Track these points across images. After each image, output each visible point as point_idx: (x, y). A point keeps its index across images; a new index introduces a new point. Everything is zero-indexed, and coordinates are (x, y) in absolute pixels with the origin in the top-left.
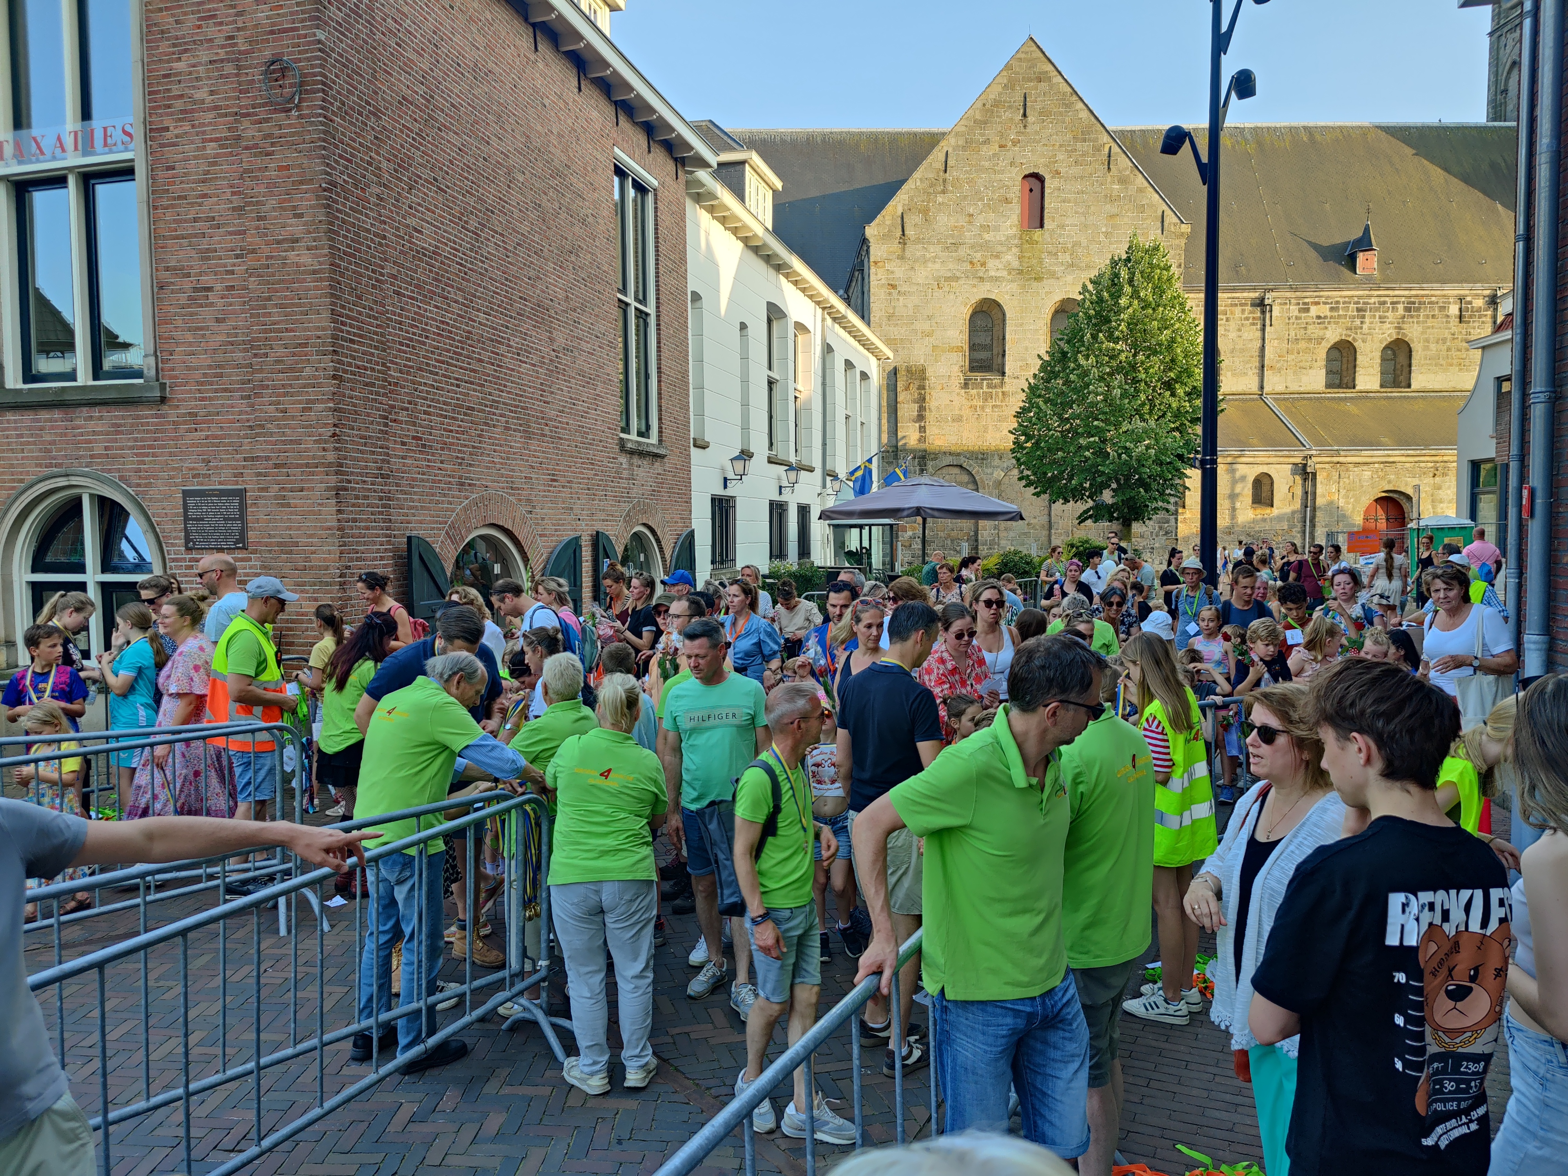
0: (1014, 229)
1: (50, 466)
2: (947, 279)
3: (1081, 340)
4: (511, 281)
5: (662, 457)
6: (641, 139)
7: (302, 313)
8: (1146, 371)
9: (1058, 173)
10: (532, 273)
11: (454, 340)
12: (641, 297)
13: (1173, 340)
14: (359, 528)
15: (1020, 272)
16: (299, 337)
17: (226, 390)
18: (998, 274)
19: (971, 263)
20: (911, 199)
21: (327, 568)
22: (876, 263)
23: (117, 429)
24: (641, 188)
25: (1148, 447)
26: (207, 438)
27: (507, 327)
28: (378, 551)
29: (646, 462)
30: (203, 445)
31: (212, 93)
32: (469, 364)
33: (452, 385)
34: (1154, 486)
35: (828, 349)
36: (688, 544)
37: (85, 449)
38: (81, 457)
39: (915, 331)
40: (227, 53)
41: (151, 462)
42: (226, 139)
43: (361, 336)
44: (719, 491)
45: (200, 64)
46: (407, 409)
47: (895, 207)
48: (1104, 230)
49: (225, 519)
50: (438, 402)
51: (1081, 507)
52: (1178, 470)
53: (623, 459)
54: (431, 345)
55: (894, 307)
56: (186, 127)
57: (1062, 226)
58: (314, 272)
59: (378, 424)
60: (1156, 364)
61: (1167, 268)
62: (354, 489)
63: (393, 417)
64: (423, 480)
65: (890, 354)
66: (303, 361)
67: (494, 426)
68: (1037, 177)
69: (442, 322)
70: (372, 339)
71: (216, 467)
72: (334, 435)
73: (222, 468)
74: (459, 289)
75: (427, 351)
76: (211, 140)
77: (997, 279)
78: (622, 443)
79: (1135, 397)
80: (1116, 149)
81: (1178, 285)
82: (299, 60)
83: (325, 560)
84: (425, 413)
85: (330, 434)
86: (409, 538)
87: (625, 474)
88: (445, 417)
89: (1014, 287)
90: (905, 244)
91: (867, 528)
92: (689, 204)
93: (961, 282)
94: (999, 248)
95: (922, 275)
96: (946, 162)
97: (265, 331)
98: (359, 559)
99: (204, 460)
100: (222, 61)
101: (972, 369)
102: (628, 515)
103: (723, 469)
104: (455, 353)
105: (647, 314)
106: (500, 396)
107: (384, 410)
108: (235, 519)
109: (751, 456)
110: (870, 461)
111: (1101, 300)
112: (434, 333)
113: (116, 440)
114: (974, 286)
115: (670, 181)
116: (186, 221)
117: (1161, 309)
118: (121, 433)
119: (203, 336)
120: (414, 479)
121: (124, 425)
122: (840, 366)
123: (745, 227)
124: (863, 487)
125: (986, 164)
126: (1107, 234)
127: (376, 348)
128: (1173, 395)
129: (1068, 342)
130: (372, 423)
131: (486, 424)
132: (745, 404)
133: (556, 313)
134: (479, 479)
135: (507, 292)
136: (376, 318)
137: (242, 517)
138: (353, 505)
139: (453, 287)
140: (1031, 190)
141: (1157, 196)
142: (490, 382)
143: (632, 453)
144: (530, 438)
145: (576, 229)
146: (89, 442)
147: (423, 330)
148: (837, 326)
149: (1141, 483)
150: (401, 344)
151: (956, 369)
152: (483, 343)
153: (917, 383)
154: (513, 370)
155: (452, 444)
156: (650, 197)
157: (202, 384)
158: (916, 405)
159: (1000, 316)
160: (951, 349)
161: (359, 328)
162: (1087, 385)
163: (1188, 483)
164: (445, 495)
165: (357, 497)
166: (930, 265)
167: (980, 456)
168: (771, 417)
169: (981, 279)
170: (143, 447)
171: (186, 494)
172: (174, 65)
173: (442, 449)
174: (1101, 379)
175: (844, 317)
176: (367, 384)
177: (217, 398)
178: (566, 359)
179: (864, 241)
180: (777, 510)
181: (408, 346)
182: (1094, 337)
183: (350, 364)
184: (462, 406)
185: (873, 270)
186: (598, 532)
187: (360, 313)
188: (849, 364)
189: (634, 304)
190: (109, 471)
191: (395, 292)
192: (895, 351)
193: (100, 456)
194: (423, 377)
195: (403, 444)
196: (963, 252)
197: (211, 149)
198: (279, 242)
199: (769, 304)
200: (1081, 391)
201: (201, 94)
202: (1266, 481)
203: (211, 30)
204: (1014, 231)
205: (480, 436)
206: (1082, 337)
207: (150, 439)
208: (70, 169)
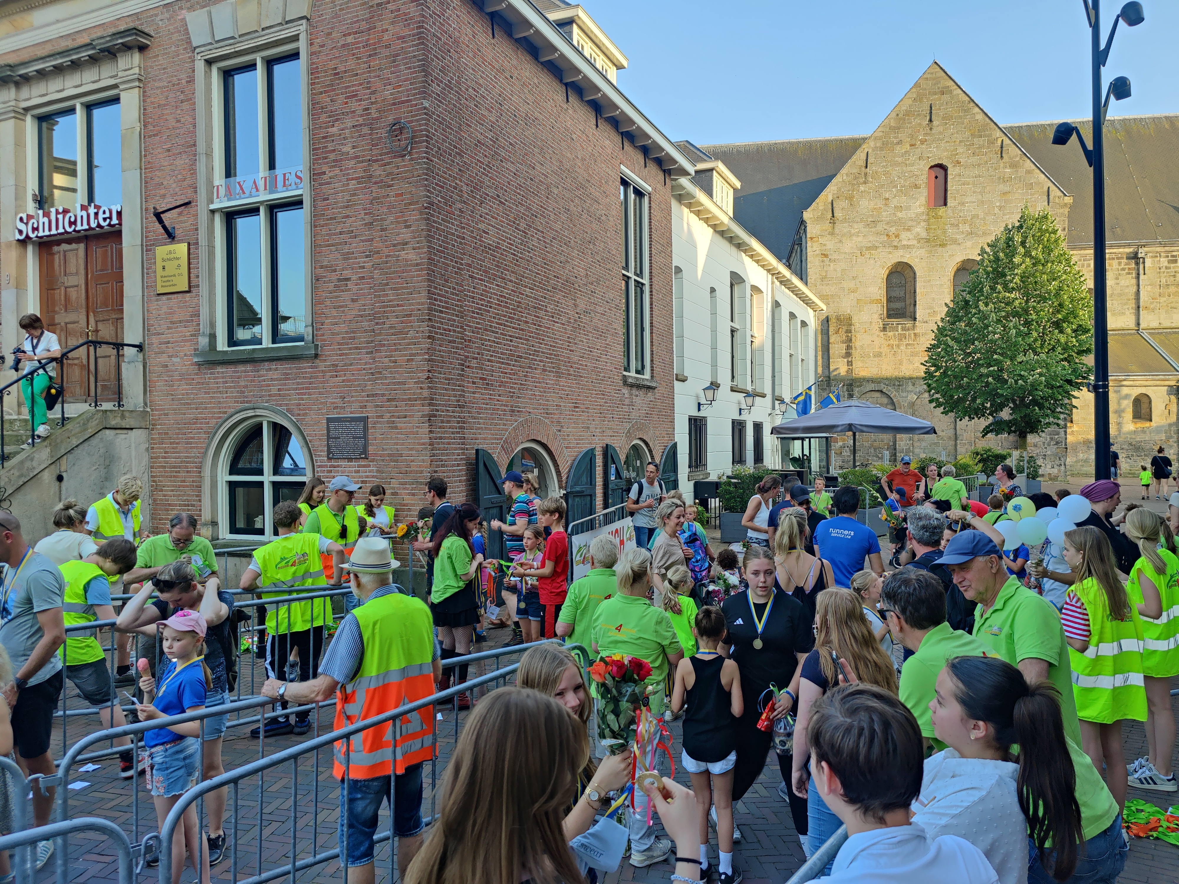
0: (923, 208)
1: (244, 402)
2: (868, 248)
3: (981, 290)
4: (548, 265)
5: (654, 388)
6: (639, 158)
7: (408, 294)
8: (1037, 313)
9: (958, 162)
10: (563, 259)
11: (508, 308)
12: (638, 272)
13: (1060, 289)
14: (444, 443)
15: (928, 241)
16: (406, 310)
17: (356, 348)
18: (910, 243)
19: (887, 235)
20: (839, 189)
21: (421, 472)
22: (811, 238)
23: (286, 377)
24: (639, 193)
25: (1041, 375)
26: (343, 381)
27: (545, 298)
28: (456, 460)
29: (641, 393)
30: (340, 387)
31: (354, 147)
32: (519, 325)
33: (507, 340)
34: (1047, 404)
35: (777, 305)
36: (672, 453)
37: (266, 391)
38: (263, 396)
39: (843, 289)
40: (364, 120)
41: (307, 399)
42: (362, 177)
43: (447, 308)
44: (695, 413)
45: (346, 128)
46: (476, 358)
47: (827, 196)
48: (998, 204)
49: (354, 438)
50: (498, 352)
51: (984, 422)
52: (1067, 392)
53: (625, 391)
54: (493, 312)
55: (826, 271)
56: (337, 171)
57: (963, 204)
58: (417, 265)
59: (458, 369)
60: (1047, 309)
61: (1055, 232)
62: (440, 416)
63: (467, 364)
64: (486, 409)
65: (824, 307)
66: (407, 327)
67: (535, 369)
68: (942, 167)
69: (501, 296)
70: (454, 310)
71: (349, 402)
72: (428, 378)
73: (353, 402)
74: (513, 272)
75: (491, 317)
76: (352, 179)
77: (908, 247)
78: (625, 379)
79: (1028, 334)
80: (1007, 141)
81: (1063, 245)
82: (412, 122)
83: (420, 466)
84: (489, 361)
85: (425, 377)
86: (477, 450)
87: (627, 402)
88: (503, 363)
89: (922, 252)
90: (834, 223)
91: (807, 440)
92: (674, 204)
93: (879, 250)
94: (910, 223)
95: (848, 246)
96: (867, 160)
97: (384, 307)
98: (443, 466)
99: (341, 397)
100: (361, 125)
101: (889, 316)
102: (629, 432)
103: (697, 397)
104: (509, 317)
105: (643, 284)
106: (540, 347)
107: (462, 360)
108: (360, 438)
109: (718, 386)
110: (809, 388)
111: (997, 259)
112: (496, 304)
113: (285, 384)
114: (890, 253)
115: (660, 187)
116: (334, 234)
117: (1049, 265)
118: (289, 379)
119: (343, 311)
120: (480, 408)
121: (291, 374)
122: (785, 317)
123: (715, 217)
124: (804, 409)
125: (900, 160)
126: (1000, 208)
127: (457, 316)
128: (1061, 332)
129: (969, 293)
130: (453, 369)
131: (530, 368)
132: (714, 348)
133: (579, 286)
134: (524, 407)
135: (545, 272)
136: (457, 295)
137: (365, 437)
138: (440, 427)
139: (508, 270)
140: (936, 177)
141: (1043, 176)
142: (533, 337)
143: (632, 386)
144: (560, 377)
145: (594, 225)
146: (269, 386)
147: (488, 302)
148: (783, 287)
149: (1035, 402)
150: (473, 312)
151: (876, 317)
152: (529, 310)
153: (845, 328)
154: (549, 328)
155: (507, 382)
156: (646, 199)
157: (341, 344)
158: (845, 345)
159: (912, 274)
160: (872, 302)
161: (446, 302)
162: (987, 326)
163: (1075, 402)
164: (501, 419)
165: (442, 422)
166: (854, 238)
167: (897, 383)
168: (733, 357)
169: (896, 247)
170: (303, 389)
171: (329, 420)
172: (330, 130)
173: (500, 386)
174: (999, 321)
175: (788, 280)
176: (450, 342)
177: (351, 354)
178: (585, 319)
179: (803, 222)
180: (738, 427)
181: (478, 313)
182: (993, 289)
183: (439, 328)
184: (513, 355)
185: (809, 244)
186: (607, 445)
187: (447, 292)
188: (792, 316)
189: (634, 277)
190: (281, 405)
191: (470, 276)
192: (827, 304)
193: (275, 395)
194: (487, 335)
195: (474, 383)
196: (880, 227)
197: (353, 184)
198: (394, 245)
199: (732, 273)
200: (982, 332)
201: (345, 149)
202: (1144, 400)
203: (354, 105)
204: (922, 209)
205: (525, 376)
206: (982, 288)
207: (307, 383)
208: (261, 203)
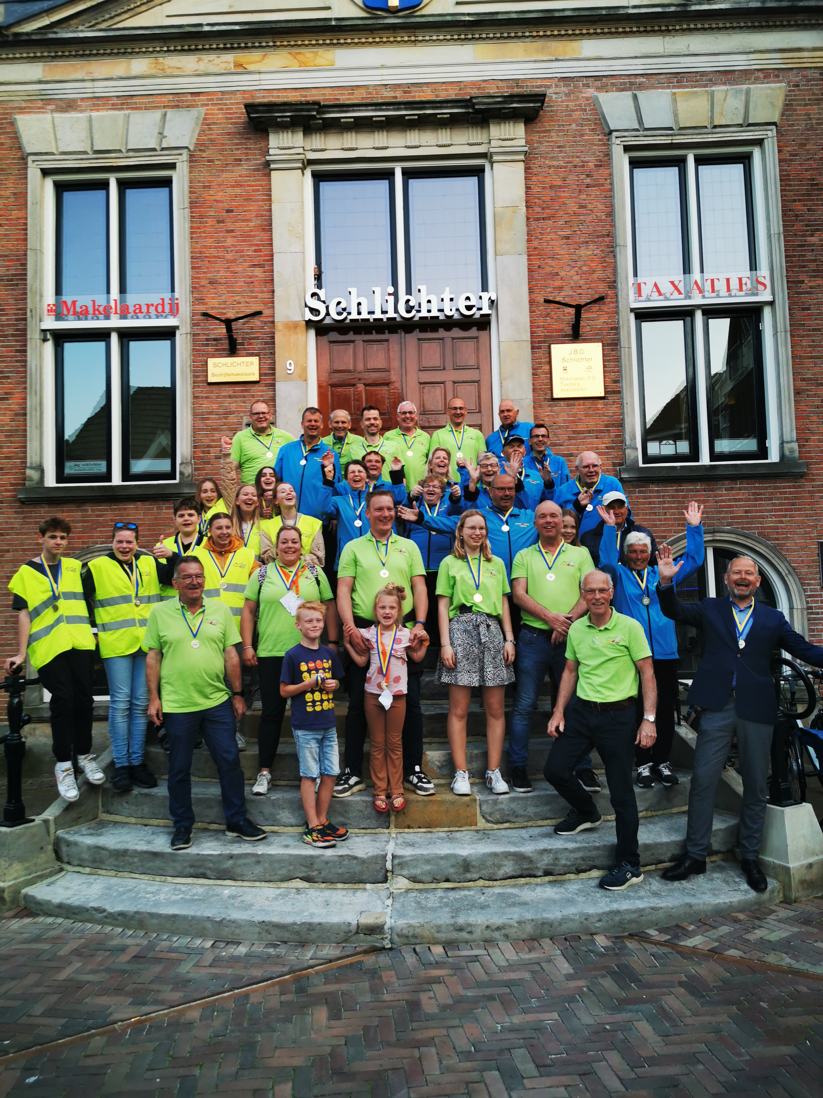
23: (757, 497)
41: (788, 521)
56: (819, 281)
113: (755, 505)
116: (820, 346)
118: (761, 499)
121: (764, 494)
146: (731, 506)
170: (781, 510)
171: (820, 545)
172: (808, 239)
190: (749, 529)
193: (740, 517)
207: (788, 504)
208: (699, 307)
